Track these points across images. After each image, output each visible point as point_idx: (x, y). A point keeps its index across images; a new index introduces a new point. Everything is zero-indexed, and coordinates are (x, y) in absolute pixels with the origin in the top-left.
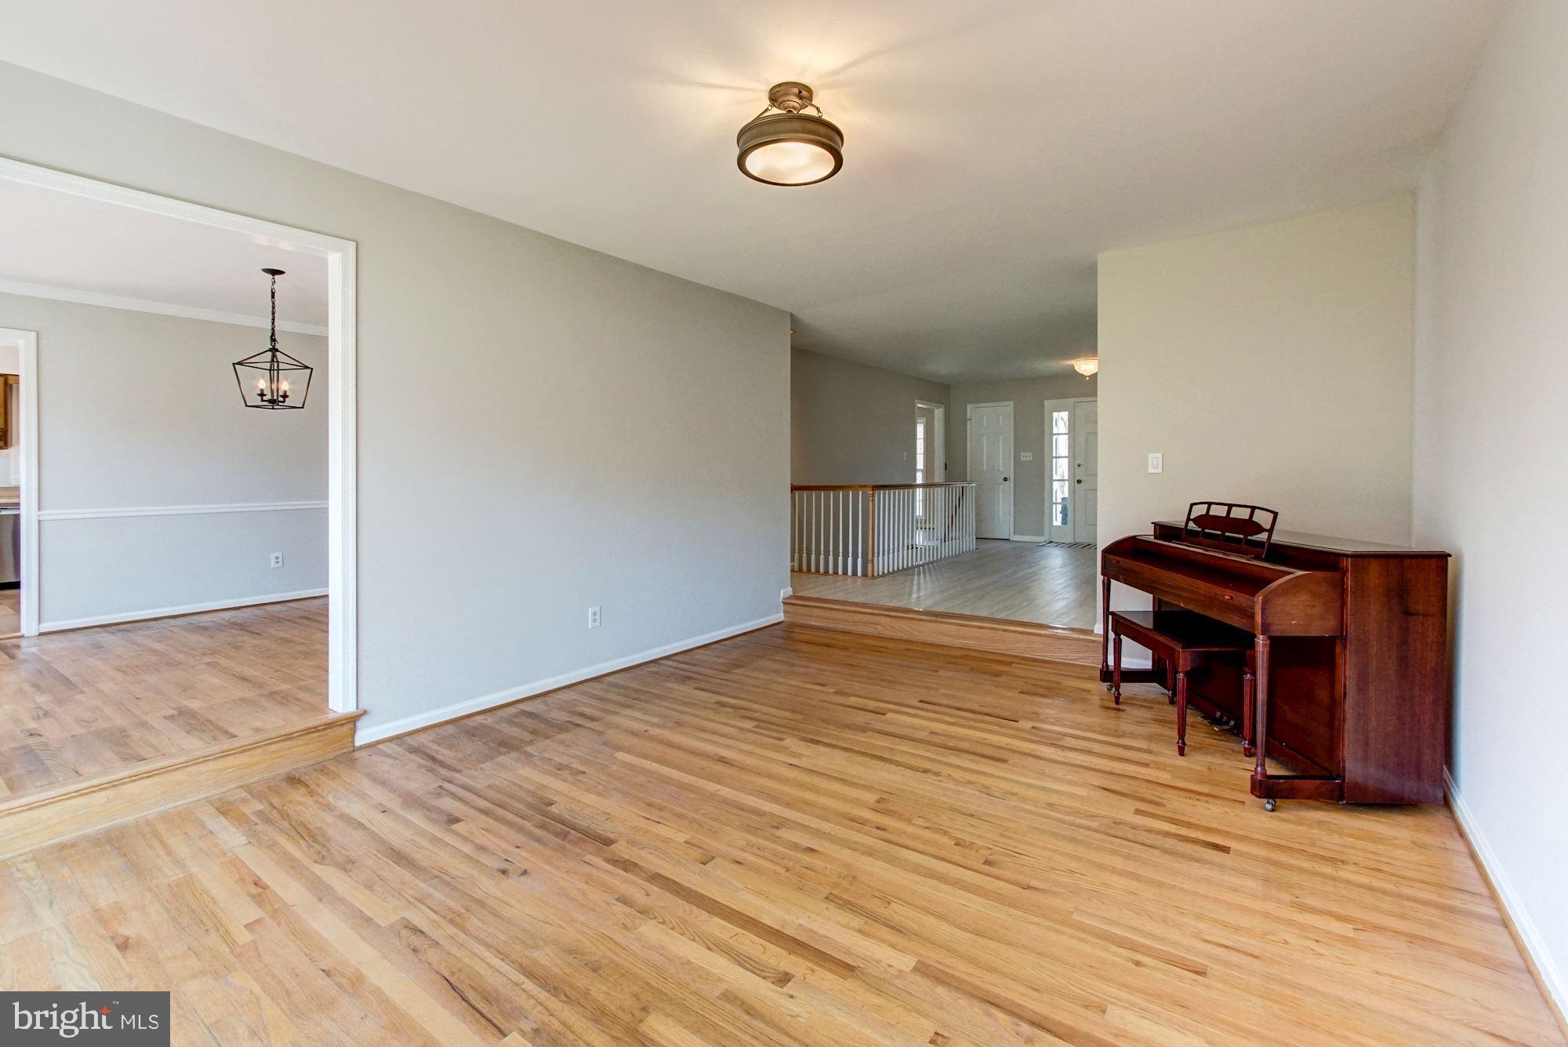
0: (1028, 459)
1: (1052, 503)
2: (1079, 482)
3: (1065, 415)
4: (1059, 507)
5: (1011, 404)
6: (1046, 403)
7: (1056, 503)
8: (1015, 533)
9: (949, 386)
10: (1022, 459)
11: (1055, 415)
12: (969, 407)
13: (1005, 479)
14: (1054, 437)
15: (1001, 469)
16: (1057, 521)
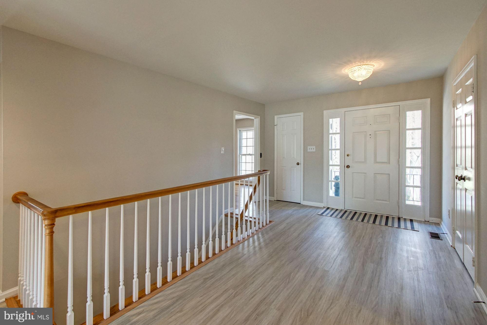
0: (313, 150)
1: (328, 181)
2: (348, 167)
3: (338, 120)
4: (333, 183)
5: (302, 114)
6: (325, 112)
7: (331, 181)
8: (304, 200)
9: (264, 105)
10: (309, 151)
11: (331, 120)
12: (276, 117)
13: (298, 164)
14: (330, 136)
15: (295, 157)
16: (332, 193)
